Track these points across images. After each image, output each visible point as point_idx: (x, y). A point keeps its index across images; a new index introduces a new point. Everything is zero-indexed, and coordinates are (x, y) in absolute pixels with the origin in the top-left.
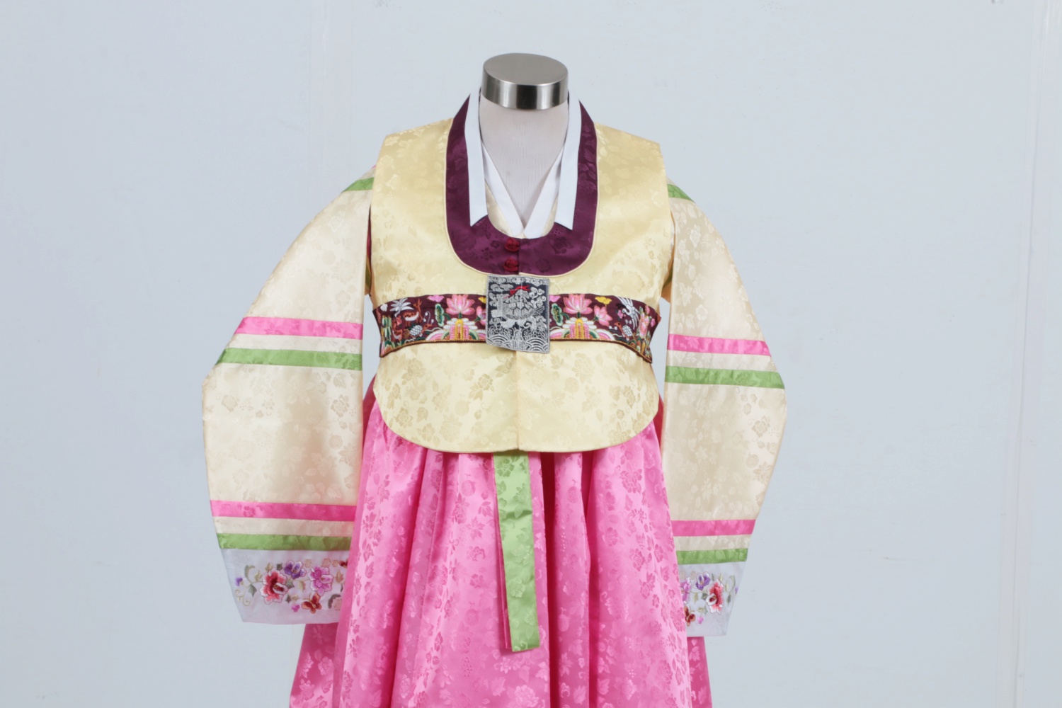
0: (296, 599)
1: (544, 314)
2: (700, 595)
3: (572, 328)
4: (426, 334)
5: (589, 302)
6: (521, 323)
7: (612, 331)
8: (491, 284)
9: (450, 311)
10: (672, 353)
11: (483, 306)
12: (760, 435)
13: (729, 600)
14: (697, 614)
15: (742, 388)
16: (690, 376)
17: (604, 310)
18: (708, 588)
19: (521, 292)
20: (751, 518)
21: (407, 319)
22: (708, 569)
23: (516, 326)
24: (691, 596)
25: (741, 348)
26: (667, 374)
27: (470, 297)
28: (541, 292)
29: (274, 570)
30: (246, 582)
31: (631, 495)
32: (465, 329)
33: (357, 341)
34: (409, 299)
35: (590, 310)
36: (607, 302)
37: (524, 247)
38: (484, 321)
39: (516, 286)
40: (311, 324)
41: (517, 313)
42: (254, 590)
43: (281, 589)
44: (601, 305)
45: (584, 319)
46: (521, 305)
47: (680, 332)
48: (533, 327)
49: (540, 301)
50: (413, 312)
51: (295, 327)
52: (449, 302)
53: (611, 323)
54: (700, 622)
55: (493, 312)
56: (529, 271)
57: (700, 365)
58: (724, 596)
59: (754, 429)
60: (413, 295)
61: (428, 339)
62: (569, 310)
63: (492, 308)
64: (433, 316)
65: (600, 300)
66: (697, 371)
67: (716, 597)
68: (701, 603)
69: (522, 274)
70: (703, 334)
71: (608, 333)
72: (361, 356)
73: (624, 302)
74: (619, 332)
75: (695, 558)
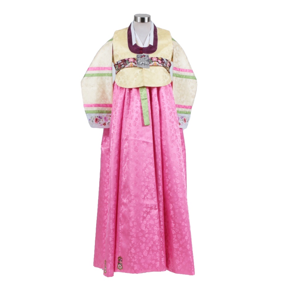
0: (101, 123)
1: (148, 61)
2: (182, 120)
3: (154, 64)
4: (125, 66)
5: (157, 59)
8: (137, 56)
9: (129, 61)
10: (174, 71)
11: (136, 60)
12: (192, 89)
13: (187, 121)
14: (181, 124)
15: (188, 79)
16: (178, 76)
18: (183, 119)
19: (143, 57)
20: (191, 106)
21: (121, 64)
22: (183, 115)
23: (143, 63)
24: (180, 120)
25: (188, 71)
26: (173, 75)
27: (133, 58)
28: (147, 57)
29: (97, 117)
30: (91, 120)
31: (167, 96)
32: (132, 65)
33: (111, 71)
36: (161, 59)
37: (143, 49)
38: (136, 63)
40: (102, 68)
41: (143, 61)
42: (93, 121)
43: (98, 121)
44: (159, 59)
45: (156, 62)
46: (143, 59)
47: (175, 67)
48: (146, 63)
49: (147, 59)
50: (122, 63)
51: (99, 69)
52: (129, 59)
53: (162, 63)
54: (182, 125)
55: (138, 61)
56: (145, 53)
57: (179, 74)
58: (186, 121)
59: (191, 88)
60: (122, 59)
62: (153, 60)
64: (126, 63)
66: (179, 75)
67: (185, 120)
68: (182, 121)
69: (143, 54)
70: (180, 68)
71: (161, 65)
72: (112, 74)
73: (164, 59)
75: (181, 112)
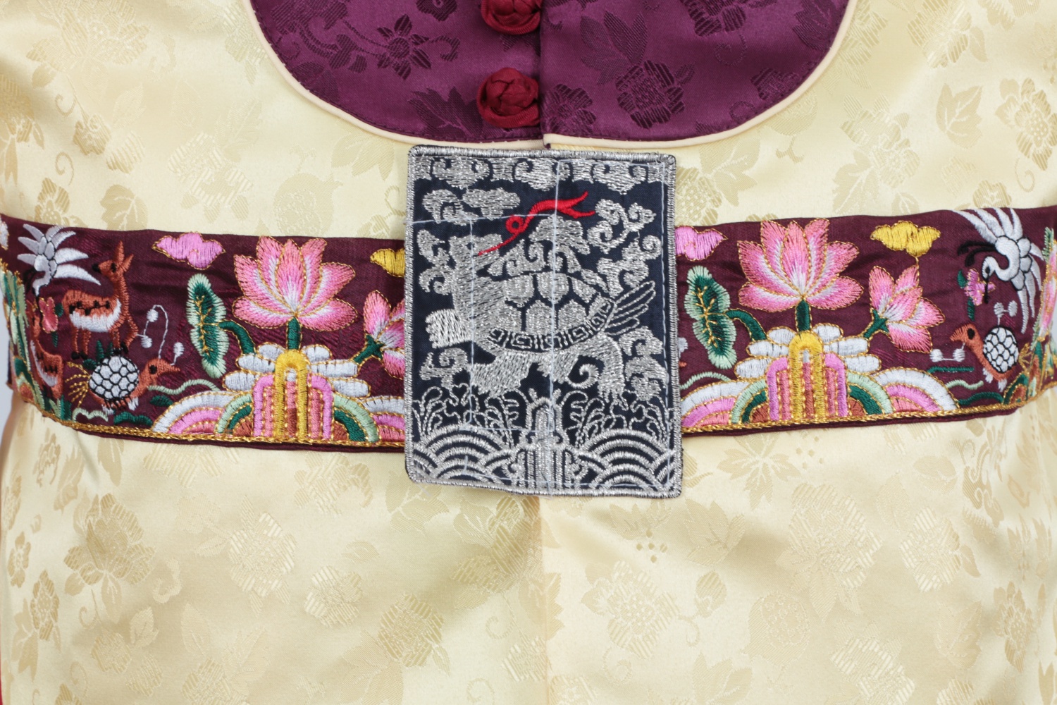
1: (654, 321)
3: (778, 375)
4: (154, 406)
5: (845, 252)
6: (553, 364)
7: (942, 373)
8: (422, 188)
9: (250, 310)
11: (392, 288)
17: (909, 280)
19: (553, 226)
21: (78, 319)
23: (536, 380)
27: (336, 250)
28: (641, 215)
32: (316, 394)
34: (80, 237)
35: (849, 291)
36: (922, 241)
38: (398, 357)
39: (534, 201)
41: (541, 322)
44: (896, 262)
45: (830, 331)
46: (553, 285)
48: (611, 383)
49: (636, 261)
52: (244, 270)
53: (941, 336)
55: (435, 319)
56: (586, 130)
60: (96, 221)
61: (162, 425)
62: (761, 296)
63: (429, 302)
64: (183, 331)
65: (892, 238)
69: (560, 143)
71: (927, 382)
73: (985, 227)
74: (973, 366)
